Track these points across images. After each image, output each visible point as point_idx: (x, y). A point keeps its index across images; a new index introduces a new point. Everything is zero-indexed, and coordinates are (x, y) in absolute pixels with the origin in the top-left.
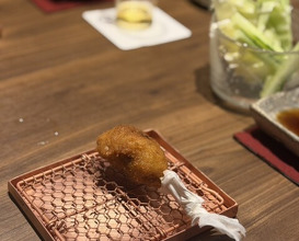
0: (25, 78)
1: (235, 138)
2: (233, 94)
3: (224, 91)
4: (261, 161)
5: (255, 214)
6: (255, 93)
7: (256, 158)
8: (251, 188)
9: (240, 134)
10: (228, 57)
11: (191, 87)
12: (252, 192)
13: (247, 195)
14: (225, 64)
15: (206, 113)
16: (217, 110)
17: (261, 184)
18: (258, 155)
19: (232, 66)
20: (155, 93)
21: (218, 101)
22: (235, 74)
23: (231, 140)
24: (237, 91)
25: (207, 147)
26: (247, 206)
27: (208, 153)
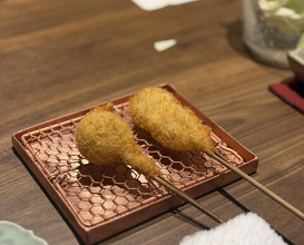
1: (271, 89)
2: (268, 46)
3: (258, 43)
4: (297, 113)
5: (287, 165)
6: (293, 44)
7: (292, 110)
8: (285, 140)
9: (276, 85)
12: (286, 143)
13: (279, 146)
14: (259, 13)
15: (241, 65)
16: (249, 64)
17: (295, 136)
18: (294, 107)
19: (267, 15)
20: (185, 46)
21: (249, 53)
23: (267, 92)
24: (271, 43)
25: (239, 99)
26: (280, 157)
27: (239, 105)
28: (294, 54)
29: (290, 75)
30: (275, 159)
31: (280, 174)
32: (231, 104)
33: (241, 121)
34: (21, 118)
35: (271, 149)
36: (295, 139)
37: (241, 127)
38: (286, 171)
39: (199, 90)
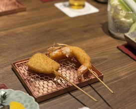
1: (118, 48)
2: (117, 32)
3: (114, 31)
5: (122, 75)
6: (127, 31)
9: (120, 46)
11: (100, 30)
12: (123, 67)
13: (120, 68)
15: (106, 39)
16: (110, 38)
18: (126, 54)
20: (85, 31)
23: (116, 49)
25: (105, 51)
27: (105, 53)
28: (127, 34)
29: (126, 42)
30: (118, 73)
31: (119, 78)
32: (102, 53)
33: (106, 59)
35: (117, 69)
36: (126, 66)
37: (106, 61)
38: (122, 77)
39: (91, 48)
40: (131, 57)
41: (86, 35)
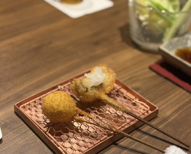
0: (13, 40)
1: (151, 68)
3: (139, 39)
5: (168, 113)
7: (165, 80)
8: (164, 98)
9: (153, 65)
10: (142, 18)
11: (118, 39)
12: (165, 100)
14: (140, 22)
15: (129, 54)
16: (136, 52)
17: (169, 95)
20: (97, 43)
21: (137, 46)
22: (147, 28)
23: (148, 70)
24: (148, 39)
29: (159, 57)
32: (129, 79)
34: (8, 98)
38: (169, 117)
40: (173, 82)
41: (99, 51)
